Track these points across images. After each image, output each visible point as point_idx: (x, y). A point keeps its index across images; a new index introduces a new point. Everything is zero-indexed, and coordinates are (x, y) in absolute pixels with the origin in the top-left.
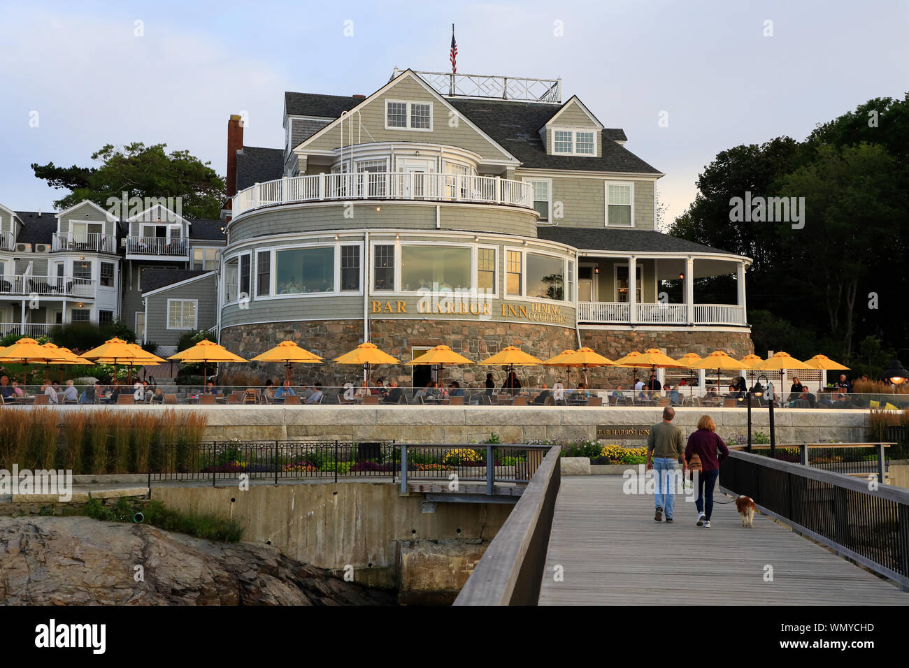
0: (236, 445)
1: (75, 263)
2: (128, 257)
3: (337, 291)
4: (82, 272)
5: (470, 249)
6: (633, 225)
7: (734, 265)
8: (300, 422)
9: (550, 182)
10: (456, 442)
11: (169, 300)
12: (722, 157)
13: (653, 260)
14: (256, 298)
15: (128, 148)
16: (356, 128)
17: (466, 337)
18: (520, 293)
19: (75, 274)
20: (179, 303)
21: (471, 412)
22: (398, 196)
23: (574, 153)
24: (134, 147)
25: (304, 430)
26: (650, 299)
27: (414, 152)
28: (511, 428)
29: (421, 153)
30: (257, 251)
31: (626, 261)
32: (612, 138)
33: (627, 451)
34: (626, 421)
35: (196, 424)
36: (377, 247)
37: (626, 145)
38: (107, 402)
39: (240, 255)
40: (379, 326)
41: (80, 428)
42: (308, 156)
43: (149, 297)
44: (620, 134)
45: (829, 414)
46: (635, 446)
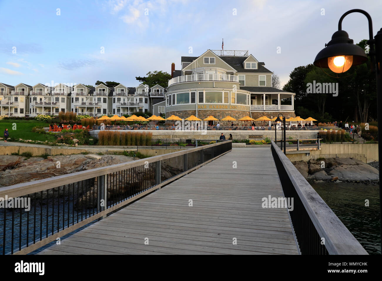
0: (160, 139)
1: (139, 98)
2: (151, 97)
3: (190, 103)
4: (141, 100)
5: (222, 92)
6: (266, 86)
7: (291, 95)
8: (175, 134)
9: (245, 76)
10: (213, 139)
11: (159, 106)
12: (296, 69)
13: (271, 94)
14: (172, 105)
15: (154, 72)
16: (196, 64)
17: (221, 114)
18: (235, 103)
19: (139, 101)
20: (161, 107)
21: (217, 132)
22: (206, 80)
23: (251, 69)
24: (155, 72)
25: (176, 136)
26: (270, 104)
27: (210, 69)
28: (227, 136)
29: (212, 69)
30: (172, 94)
31: (263, 95)
32: (261, 65)
33: (256, 141)
34: (256, 134)
35: (150, 134)
36: (199, 92)
37: (265, 66)
38: (132, 129)
39: (169, 95)
40: (200, 112)
41: (125, 136)
42: (185, 71)
43: (154, 106)
44: (263, 64)
45: (309, 132)
46: (258, 140)
